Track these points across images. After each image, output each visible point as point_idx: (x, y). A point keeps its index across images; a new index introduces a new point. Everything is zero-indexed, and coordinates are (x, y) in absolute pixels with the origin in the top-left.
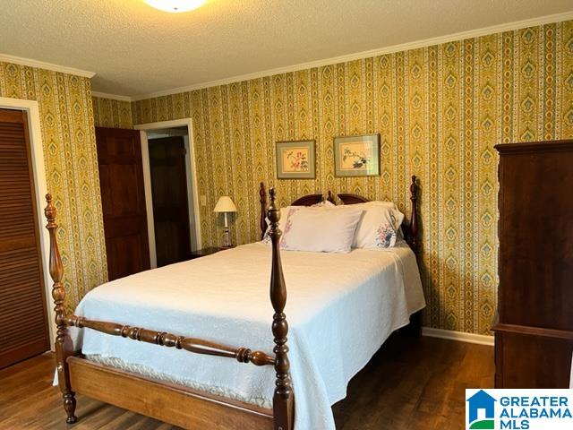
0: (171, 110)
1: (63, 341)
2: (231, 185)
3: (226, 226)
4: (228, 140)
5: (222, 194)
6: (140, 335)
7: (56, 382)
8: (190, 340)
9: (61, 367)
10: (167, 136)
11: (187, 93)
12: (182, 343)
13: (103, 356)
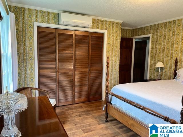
0: (144, 32)
1: (107, 98)
2: (163, 58)
3: (159, 72)
4: (164, 42)
5: (159, 61)
6: (129, 102)
7: (104, 109)
8: (146, 108)
9: (105, 105)
10: (141, 40)
11: (151, 26)
12: (143, 109)
13: (117, 105)
